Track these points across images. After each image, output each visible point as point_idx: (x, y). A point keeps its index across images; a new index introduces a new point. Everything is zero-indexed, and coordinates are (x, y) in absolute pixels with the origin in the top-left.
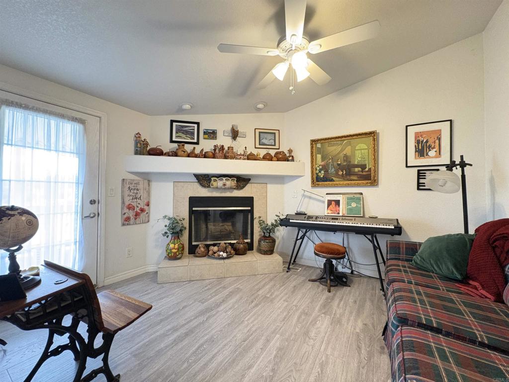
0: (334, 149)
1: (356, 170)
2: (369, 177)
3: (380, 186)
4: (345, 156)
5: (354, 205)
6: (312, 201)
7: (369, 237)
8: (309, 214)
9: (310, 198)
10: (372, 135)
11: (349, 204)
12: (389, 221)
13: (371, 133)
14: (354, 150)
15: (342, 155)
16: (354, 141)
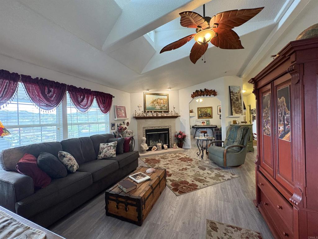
0: (203, 110)
1: (208, 115)
2: (211, 116)
3: (213, 118)
5: (208, 123)
7: (211, 129)
8: (198, 125)
9: (197, 121)
10: (211, 107)
11: (207, 122)
12: (215, 125)
14: (207, 110)
15: (205, 111)
16: (207, 108)
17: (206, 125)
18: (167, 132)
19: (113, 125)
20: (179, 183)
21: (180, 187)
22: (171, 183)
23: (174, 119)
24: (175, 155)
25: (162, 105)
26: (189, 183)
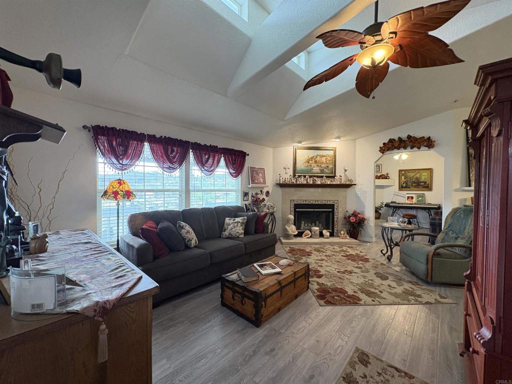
0: (411, 174)
1: (422, 184)
2: (428, 187)
3: (433, 190)
4: (417, 177)
5: (420, 199)
6: (398, 197)
7: (427, 211)
8: (397, 202)
9: (398, 195)
10: (431, 170)
11: (418, 198)
12: (436, 205)
13: (429, 169)
14: (421, 175)
15: (415, 177)
16: (421, 172)
17: (415, 204)
18: (331, 210)
19: (246, 194)
20: (330, 290)
21: (330, 295)
22: (318, 287)
23: (345, 189)
24: (339, 248)
25: (323, 165)
26: (347, 292)
